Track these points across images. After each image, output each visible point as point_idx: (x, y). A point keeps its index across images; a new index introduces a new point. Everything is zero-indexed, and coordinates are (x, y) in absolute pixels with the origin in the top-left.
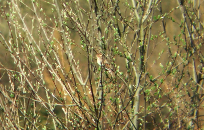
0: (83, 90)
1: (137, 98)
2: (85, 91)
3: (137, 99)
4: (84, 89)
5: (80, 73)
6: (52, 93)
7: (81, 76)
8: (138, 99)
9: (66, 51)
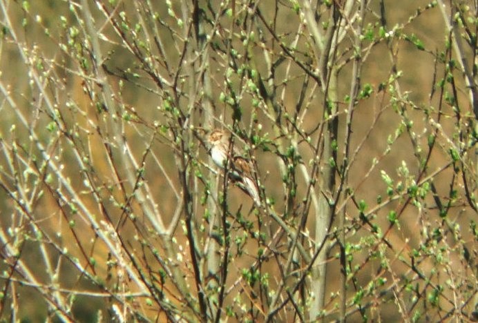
0: (165, 249)
1: (318, 271)
2: (170, 253)
3: (319, 275)
4: (168, 246)
5: (153, 202)
6: (77, 260)
7: (156, 211)
8: (322, 273)
9: (115, 138)
